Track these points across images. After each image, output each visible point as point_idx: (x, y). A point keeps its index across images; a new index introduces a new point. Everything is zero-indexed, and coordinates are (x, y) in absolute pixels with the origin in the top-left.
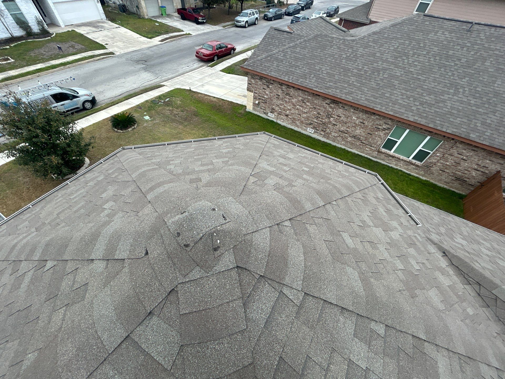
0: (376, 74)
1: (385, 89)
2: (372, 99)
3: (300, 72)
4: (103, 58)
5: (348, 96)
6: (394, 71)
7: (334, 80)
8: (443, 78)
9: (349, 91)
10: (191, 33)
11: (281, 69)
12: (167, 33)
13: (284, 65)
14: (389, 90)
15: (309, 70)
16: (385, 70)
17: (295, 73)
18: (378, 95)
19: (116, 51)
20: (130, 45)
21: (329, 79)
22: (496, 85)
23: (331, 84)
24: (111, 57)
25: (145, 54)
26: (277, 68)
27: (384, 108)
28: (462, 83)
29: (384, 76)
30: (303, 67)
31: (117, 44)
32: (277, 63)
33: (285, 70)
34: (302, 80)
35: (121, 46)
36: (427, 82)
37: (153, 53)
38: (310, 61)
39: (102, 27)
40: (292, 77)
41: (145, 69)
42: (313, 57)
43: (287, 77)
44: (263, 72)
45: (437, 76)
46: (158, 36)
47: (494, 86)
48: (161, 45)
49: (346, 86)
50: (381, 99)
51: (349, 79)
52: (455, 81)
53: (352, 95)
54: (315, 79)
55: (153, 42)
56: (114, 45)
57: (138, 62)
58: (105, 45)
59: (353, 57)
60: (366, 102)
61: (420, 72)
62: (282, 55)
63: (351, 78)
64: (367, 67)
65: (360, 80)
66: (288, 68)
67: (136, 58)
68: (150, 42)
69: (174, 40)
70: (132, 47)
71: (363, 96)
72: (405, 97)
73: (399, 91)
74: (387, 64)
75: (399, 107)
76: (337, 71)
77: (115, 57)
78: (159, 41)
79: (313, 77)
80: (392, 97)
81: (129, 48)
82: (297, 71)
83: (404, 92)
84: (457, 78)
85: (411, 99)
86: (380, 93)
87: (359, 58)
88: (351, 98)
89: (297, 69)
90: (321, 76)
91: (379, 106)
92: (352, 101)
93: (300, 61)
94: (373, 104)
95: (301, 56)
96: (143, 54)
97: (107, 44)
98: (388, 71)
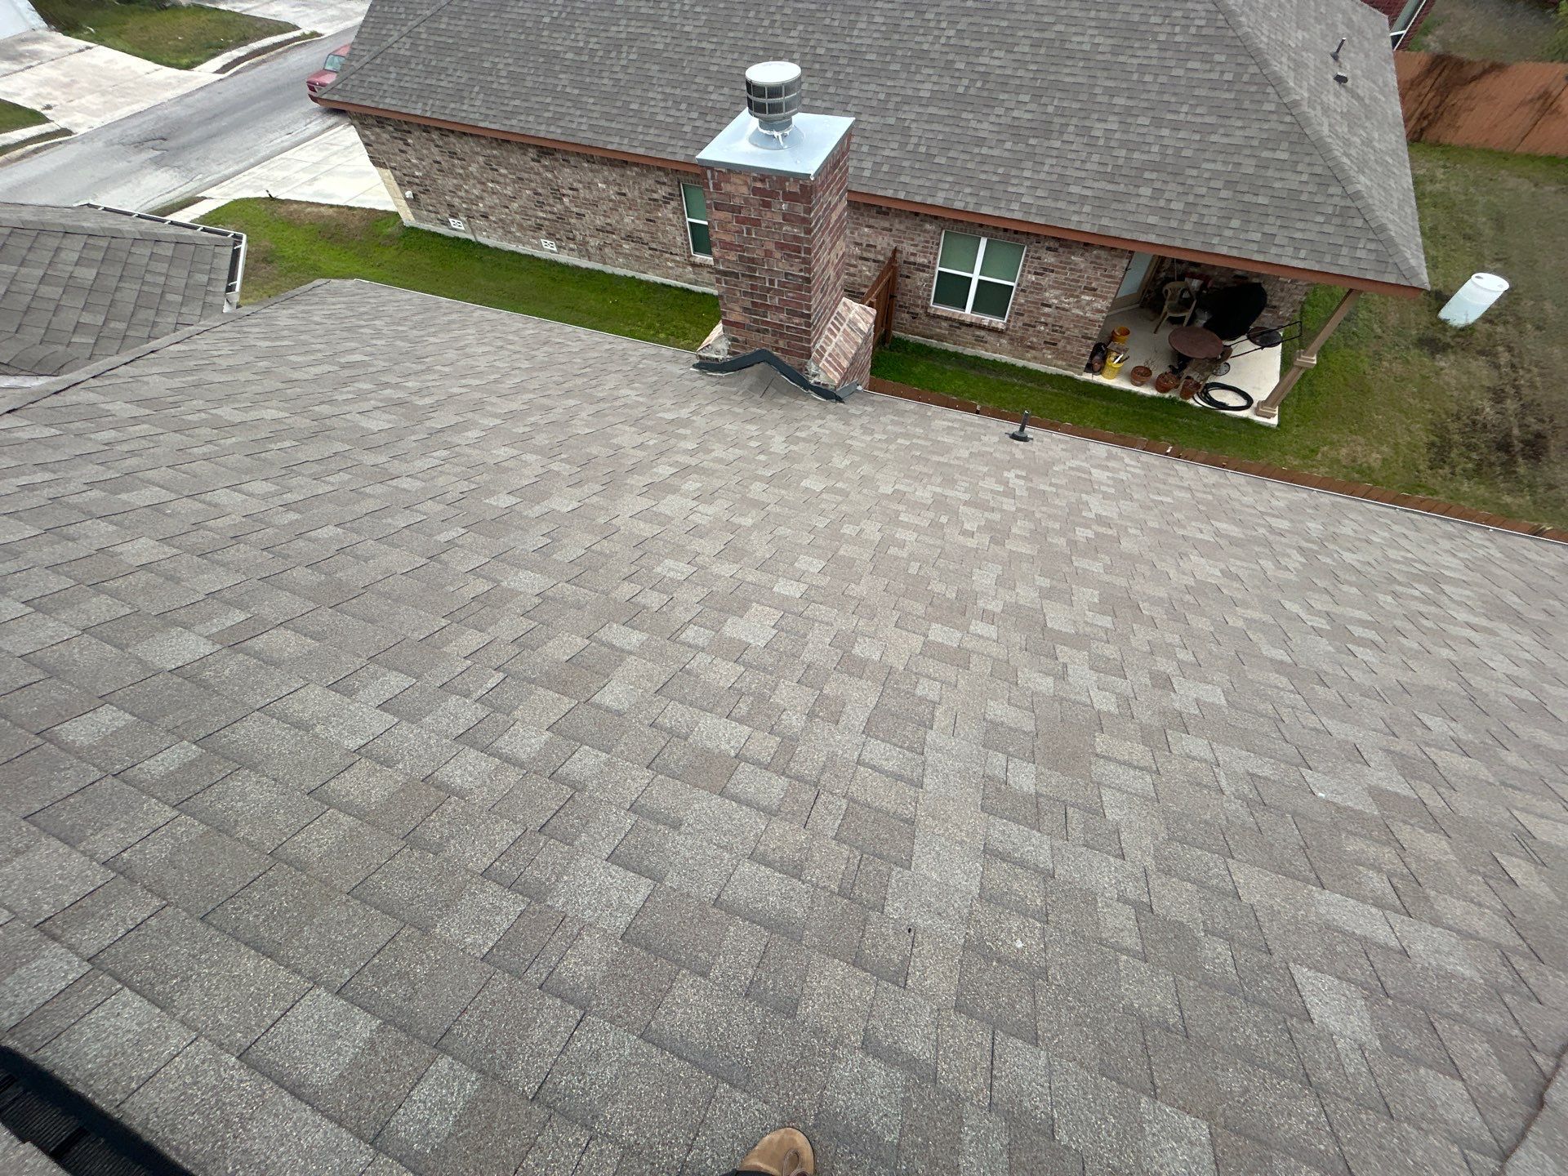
0: (613, 54)
1: (631, 92)
2: (603, 123)
3: (451, 85)
4: (36, 151)
5: (552, 129)
6: (652, 39)
7: (524, 91)
8: (750, 36)
9: (555, 112)
10: (319, 31)
11: (407, 85)
12: (243, 41)
13: (413, 73)
14: (639, 92)
15: (470, 76)
16: (632, 39)
17: (439, 90)
18: (615, 111)
19: (77, 125)
20: (123, 100)
21: (513, 89)
22: (856, 33)
23: (517, 102)
24: (60, 143)
25: (166, 118)
26: (397, 84)
27: (626, 141)
28: (789, 41)
29: (631, 57)
30: (455, 70)
31: (83, 101)
32: (398, 70)
33: (415, 86)
34: (452, 105)
35: (95, 107)
36: (718, 54)
37: (191, 111)
38: (470, 50)
39: (34, 55)
40: (431, 102)
41: (158, 163)
42: (477, 37)
43: (420, 105)
44: (364, 103)
45: (740, 35)
46: (214, 56)
47: (851, 36)
48: (221, 84)
49: (549, 100)
50: (622, 119)
51: (556, 82)
52: (775, 40)
53: (562, 124)
54: (481, 96)
55: (196, 78)
56: (73, 108)
57: (140, 144)
58: (44, 112)
59: (566, 19)
60: (590, 135)
61: (706, 31)
62: (407, 46)
63: (561, 76)
64: (595, 40)
65: (579, 78)
66: (421, 80)
67: (135, 133)
68: (186, 80)
69: (264, 61)
70: (129, 104)
71: (584, 120)
72: (670, 103)
73: (660, 89)
74: (640, 24)
75: (656, 132)
76: (531, 65)
77: (74, 141)
78: (217, 72)
79: (478, 93)
80: (645, 108)
81: (118, 108)
82: (442, 84)
83: (668, 90)
84: (779, 31)
85: (683, 106)
86: (619, 104)
87: (581, 19)
88: (559, 131)
89: (442, 77)
90: (495, 86)
91: (617, 140)
92: (562, 138)
93: (449, 52)
94: (603, 138)
95: (451, 41)
96: (159, 119)
97: (49, 107)
98: (638, 43)
